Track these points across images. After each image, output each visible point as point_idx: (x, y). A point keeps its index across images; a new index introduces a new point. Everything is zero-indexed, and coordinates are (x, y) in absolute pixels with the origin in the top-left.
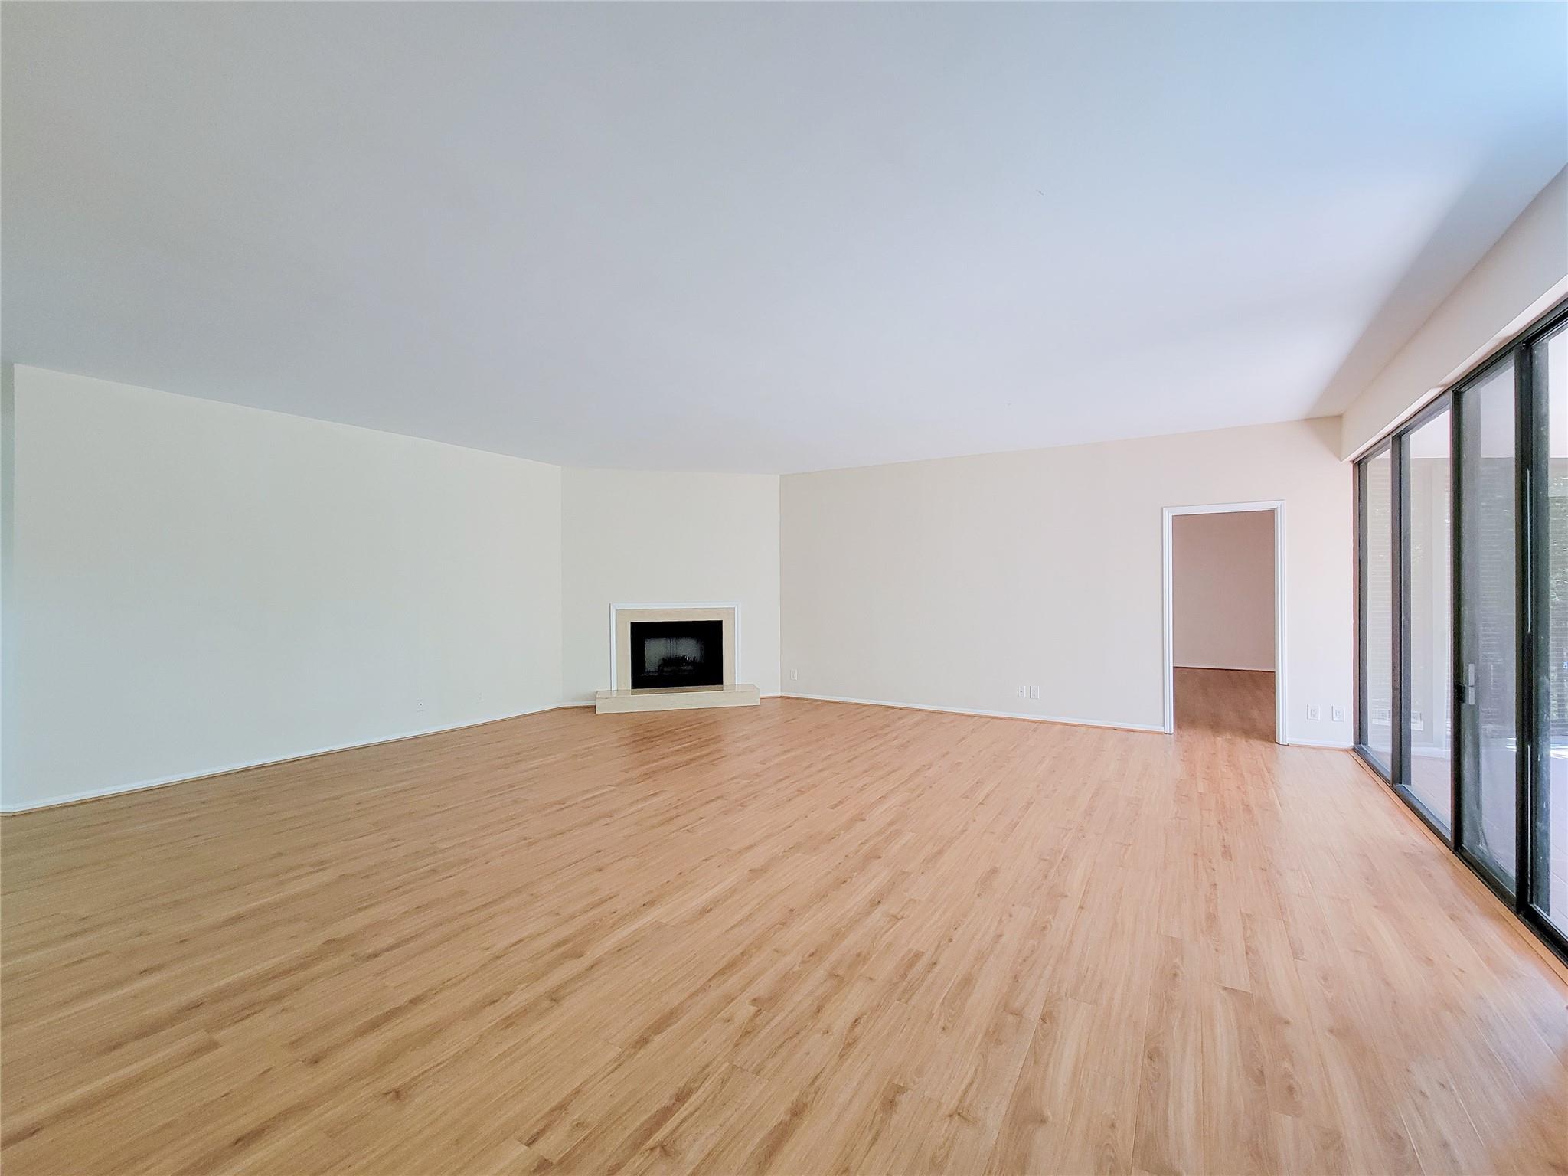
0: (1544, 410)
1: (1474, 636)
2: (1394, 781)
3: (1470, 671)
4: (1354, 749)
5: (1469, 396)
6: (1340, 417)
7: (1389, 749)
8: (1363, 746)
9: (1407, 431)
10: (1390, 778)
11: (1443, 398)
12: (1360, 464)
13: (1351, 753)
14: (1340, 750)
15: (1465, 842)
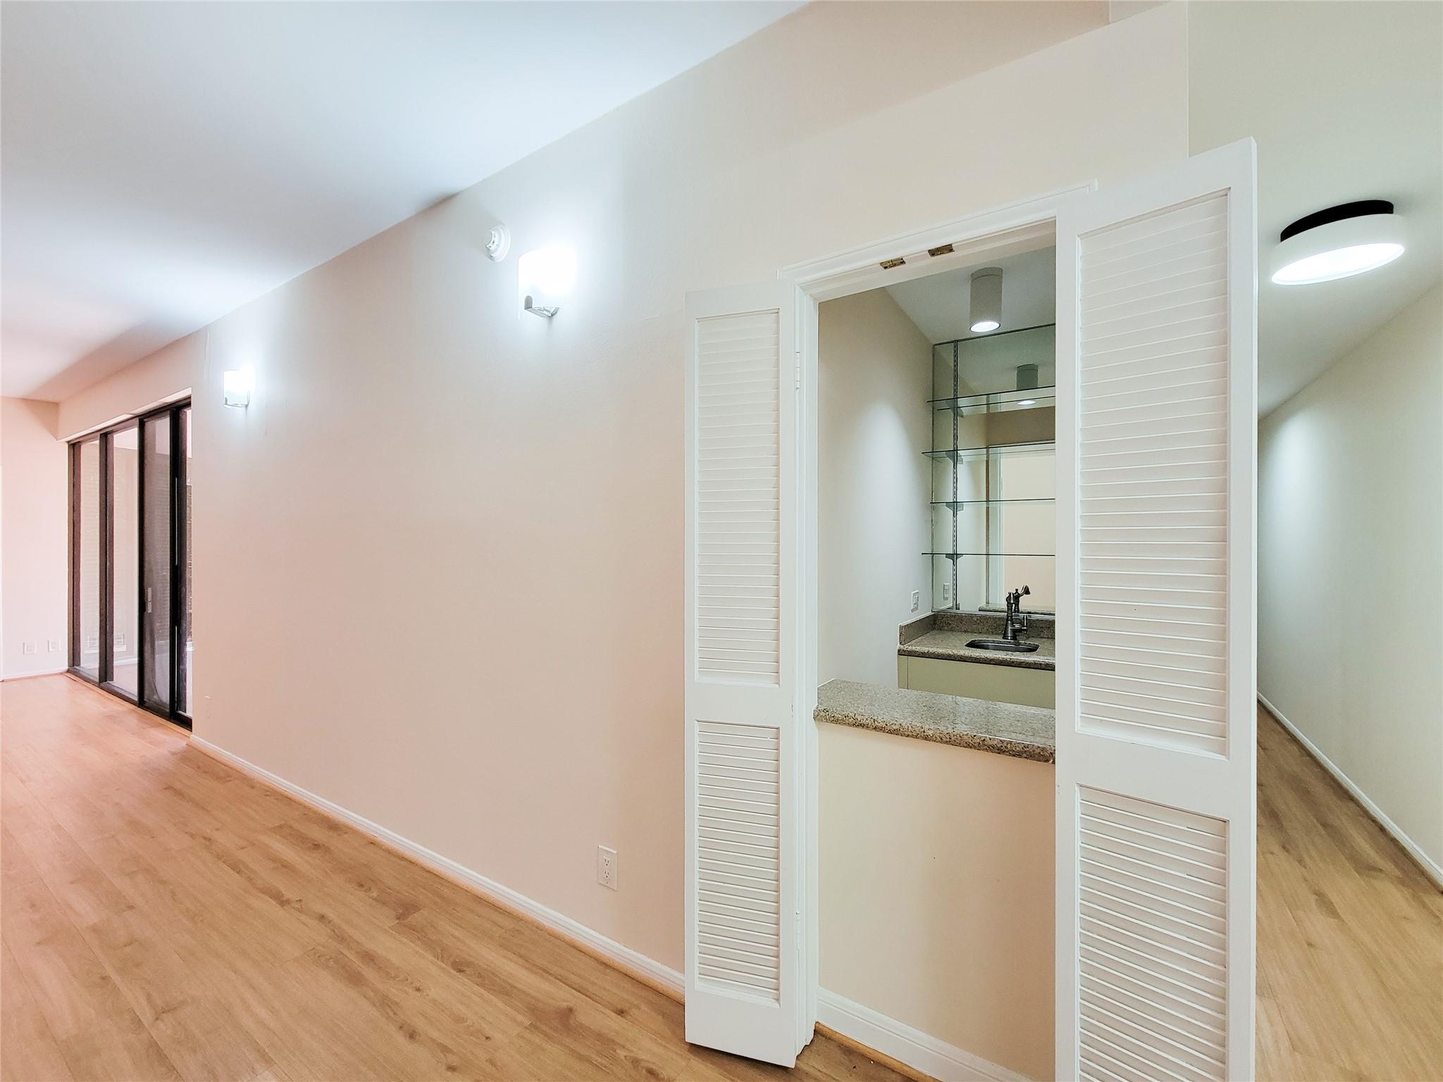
0: (184, 448)
1: (151, 571)
2: (101, 681)
3: (149, 591)
4: (68, 671)
5: (149, 425)
6: (56, 405)
7: (97, 665)
8: (77, 668)
9: (112, 432)
10: (98, 681)
11: (133, 420)
12: (75, 447)
13: (69, 675)
14: (57, 674)
15: (146, 697)
